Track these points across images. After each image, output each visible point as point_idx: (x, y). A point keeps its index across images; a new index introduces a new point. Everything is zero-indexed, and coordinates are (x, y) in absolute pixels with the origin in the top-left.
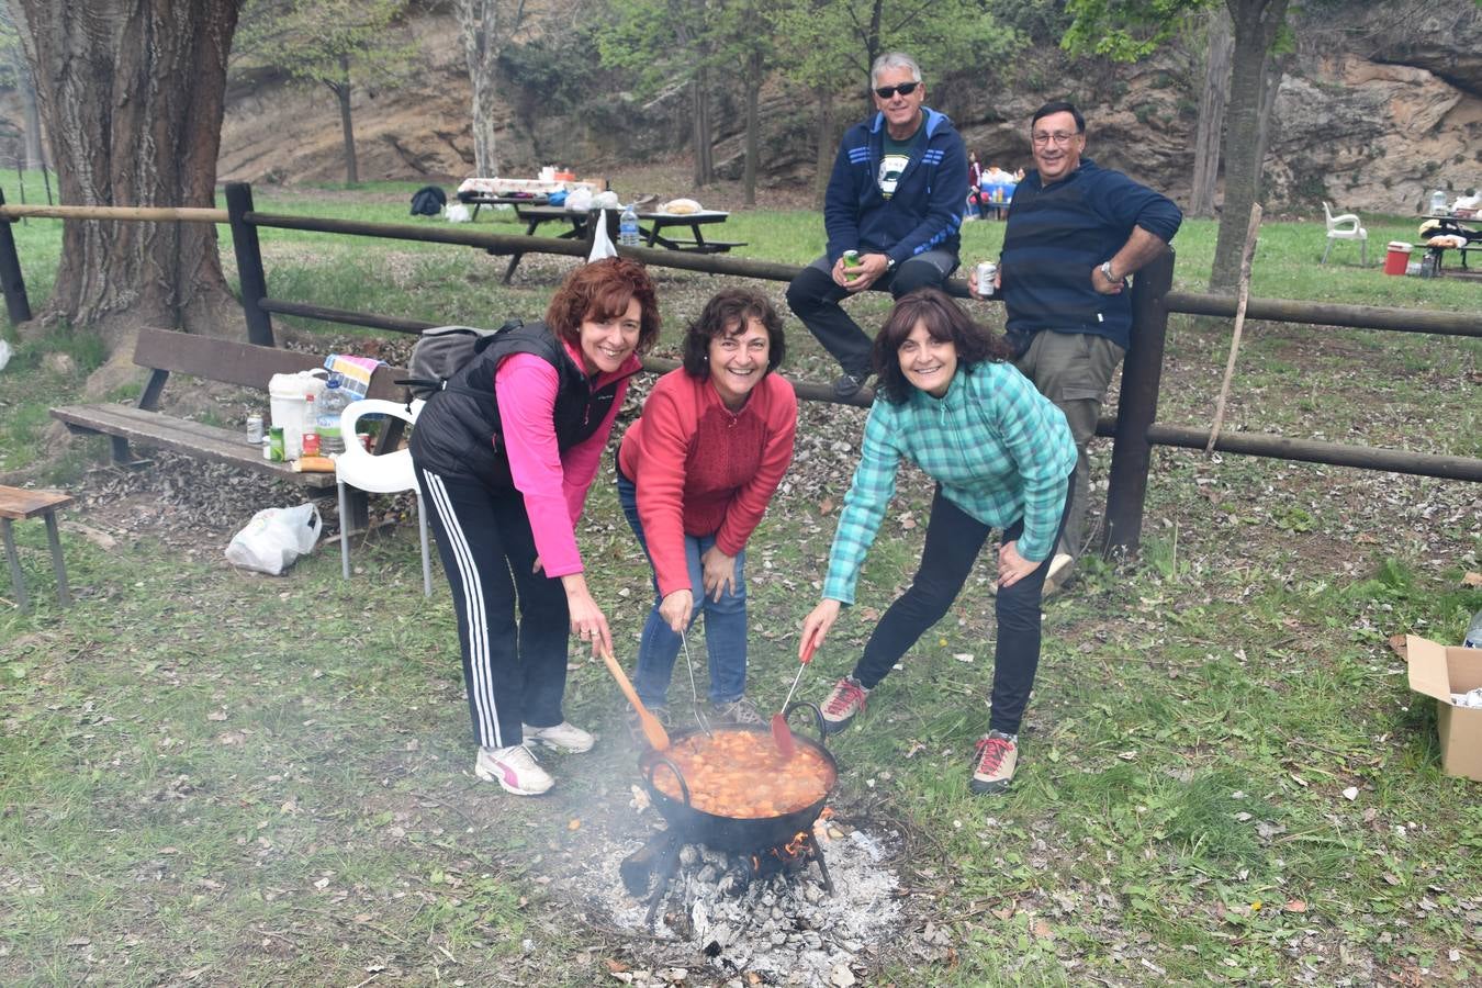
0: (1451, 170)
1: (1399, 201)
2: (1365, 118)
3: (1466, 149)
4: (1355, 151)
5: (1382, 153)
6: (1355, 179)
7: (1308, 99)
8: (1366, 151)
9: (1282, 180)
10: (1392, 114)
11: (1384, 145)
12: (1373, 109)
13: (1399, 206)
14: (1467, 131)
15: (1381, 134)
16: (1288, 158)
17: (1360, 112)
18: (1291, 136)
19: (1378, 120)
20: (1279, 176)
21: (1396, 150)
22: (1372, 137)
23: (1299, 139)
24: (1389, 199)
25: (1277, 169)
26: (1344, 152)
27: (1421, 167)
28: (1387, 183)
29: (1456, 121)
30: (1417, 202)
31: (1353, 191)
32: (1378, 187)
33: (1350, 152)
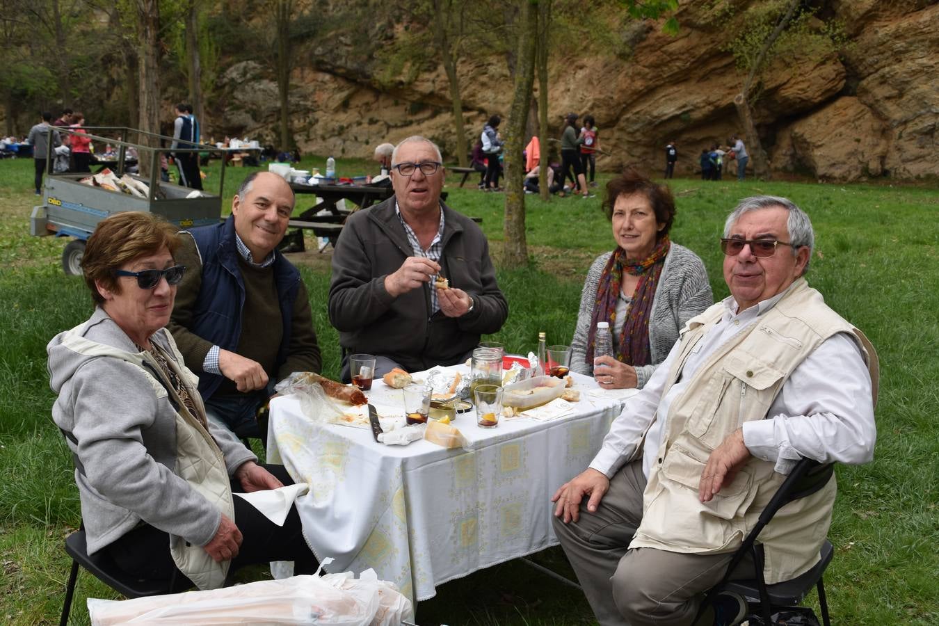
0: (355, 129)
1: (331, 147)
2: (301, 103)
3: (362, 117)
4: (302, 121)
5: (317, 121)
6: (308, 136)
7: (272, 94)
8: (308, 120)
9: (268, 138)
10: (316, 99)
11: (316, 117)
12: (305, 97)
13: (332, 150)
14: (364, 107)
15: (314, 111)
16: (271, 126)
17: (298, 99)
18: (266, 114)
19: (309, 103)
20: (267, 136)
21: (324, 120)
22: (308, 112)
23: (272, 115)
24: (326, 147)
25: (266, 132)
26: (296, 122)
27: (336, 129)
28: (324, 138)
29: (356, 102)
30: (341, 148)
31: (309, 143)
32: (320, 140)
33: (299, 121)
